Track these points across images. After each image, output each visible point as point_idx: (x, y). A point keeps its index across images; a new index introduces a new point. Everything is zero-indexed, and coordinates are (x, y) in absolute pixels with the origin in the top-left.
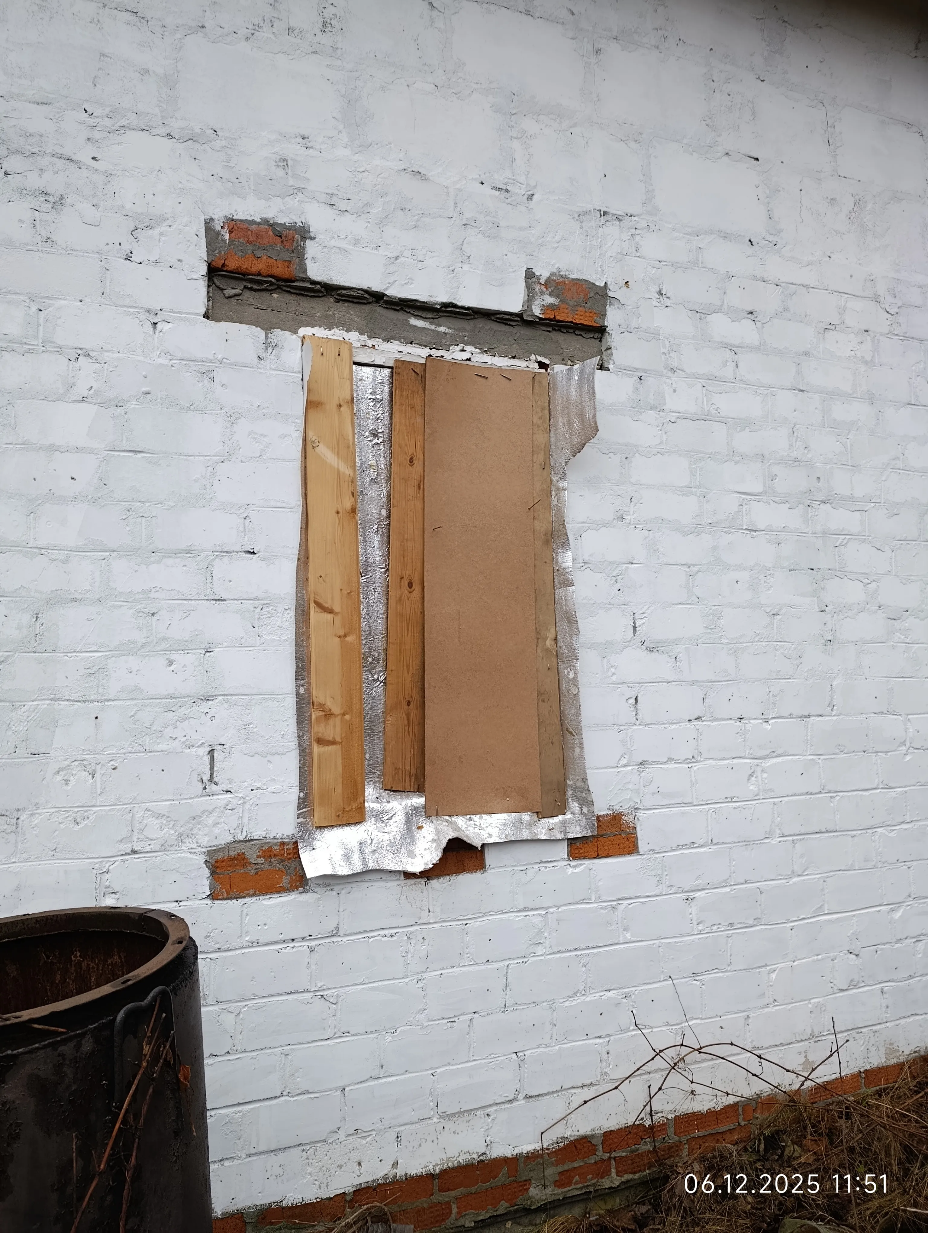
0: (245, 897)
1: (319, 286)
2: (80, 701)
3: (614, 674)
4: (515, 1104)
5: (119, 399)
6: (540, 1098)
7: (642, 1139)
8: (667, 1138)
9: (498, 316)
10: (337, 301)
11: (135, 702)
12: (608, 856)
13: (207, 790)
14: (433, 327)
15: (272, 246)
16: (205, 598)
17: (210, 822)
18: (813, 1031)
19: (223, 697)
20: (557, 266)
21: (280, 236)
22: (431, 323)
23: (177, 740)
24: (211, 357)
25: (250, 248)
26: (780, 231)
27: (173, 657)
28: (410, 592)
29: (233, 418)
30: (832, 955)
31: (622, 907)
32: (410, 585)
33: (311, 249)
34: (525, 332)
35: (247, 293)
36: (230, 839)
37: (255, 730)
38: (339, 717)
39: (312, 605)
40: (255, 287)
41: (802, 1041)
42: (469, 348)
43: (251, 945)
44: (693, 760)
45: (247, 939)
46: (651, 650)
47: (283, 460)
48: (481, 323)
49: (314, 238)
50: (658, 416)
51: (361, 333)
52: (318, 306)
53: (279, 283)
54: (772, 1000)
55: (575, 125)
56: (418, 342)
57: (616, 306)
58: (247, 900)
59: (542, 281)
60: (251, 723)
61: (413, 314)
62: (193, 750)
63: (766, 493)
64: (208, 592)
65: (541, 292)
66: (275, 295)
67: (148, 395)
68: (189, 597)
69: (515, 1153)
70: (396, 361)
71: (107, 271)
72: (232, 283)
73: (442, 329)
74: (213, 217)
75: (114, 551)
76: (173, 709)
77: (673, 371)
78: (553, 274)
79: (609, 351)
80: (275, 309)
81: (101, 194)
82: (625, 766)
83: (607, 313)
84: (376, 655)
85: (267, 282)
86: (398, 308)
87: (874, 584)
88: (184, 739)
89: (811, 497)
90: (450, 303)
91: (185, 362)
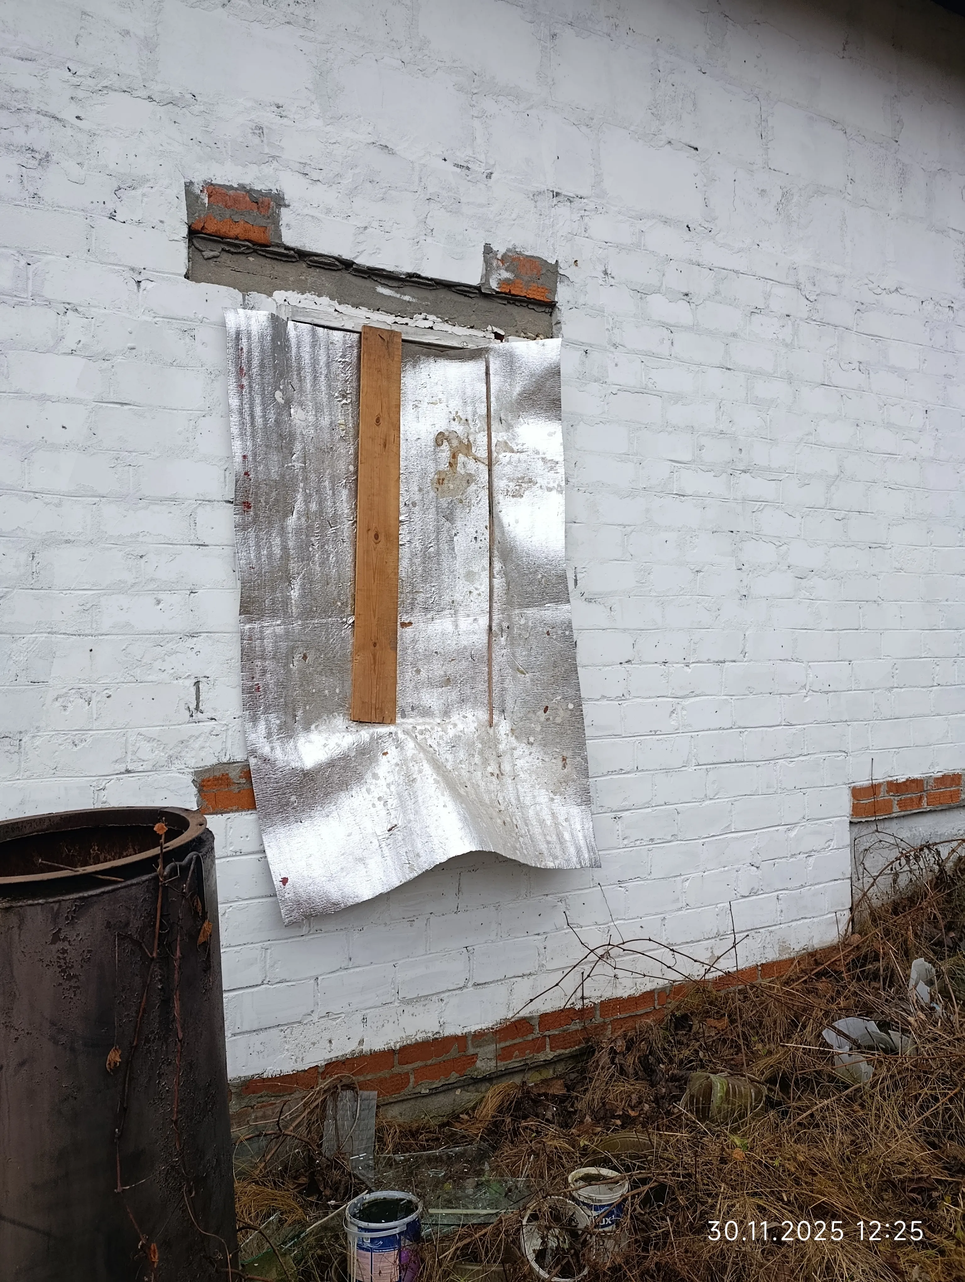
0: (229, 812)
1: (292, 252)
2: (74, 635)
4: (465, 990)
5: (106, 353)
6: (486, 986)
7: (572, 1020)
8: (593, 1020)
9: (458, 288)
10: (310, 266)
11: (126, 636)
13: (194, 718)
14: (398, 296)
15: (249, 212)
16: (190, 543)
17: (197, 745)
18: (718, 931)
19: (206, 634)
20: (512, 243)
21: (256, 202)
22: (397, 292)
23: (165, 672)
24: (192, 317)
25: (228, 212)
26: (715, 219)
27: (160, 597)
28: (376, 543)
29: (213, 375)
30: (736, 866)
32: (376, 536)
33: (286, 216)
34: (482, 304)
35: (225, 256)
36: (215, 761)
40: (232, 250)
41: (709, 939)
42: (431, 317)
43: (234, 854)
44: (623, 698)
45: (231, 849)
46: (589, 600)
48: (443, 294)
49: (289, 206)
50: (601, 388)
51: (332, 299)
52: (291, 271)
53: (255, 247)
54: (684, 904)
55: (531, 107)
56: (384, 309)
57: (566, 283)
58: (231, 815)
59: (499, 256)
60: (232, 659)
61: (379, 283)
62: (181, 681)
63: (694, 461)
64: (193, 536)
65: (498, 267)
66: (251, 259)
67: (134, 351)
68: (175, 542)
69: (464, 1032)
70: (365, 327)
71: (92, 229)
72: (211, 245)
73: (407, 298)
74: (193, 180)
75: (103, 497)
76: (161, 644)
77: (615, 346)
78: (508, 250)
79: (558, 326)
80: (251, 271)
81: (85, 153)
83: (558, 289)
84: (345, 600)
85: (244, 246)
86: (366, 276)
87: (785, 547)
88: (172, 671)
89: (733, 467)
90: (415, 274)
91: (168, 320)
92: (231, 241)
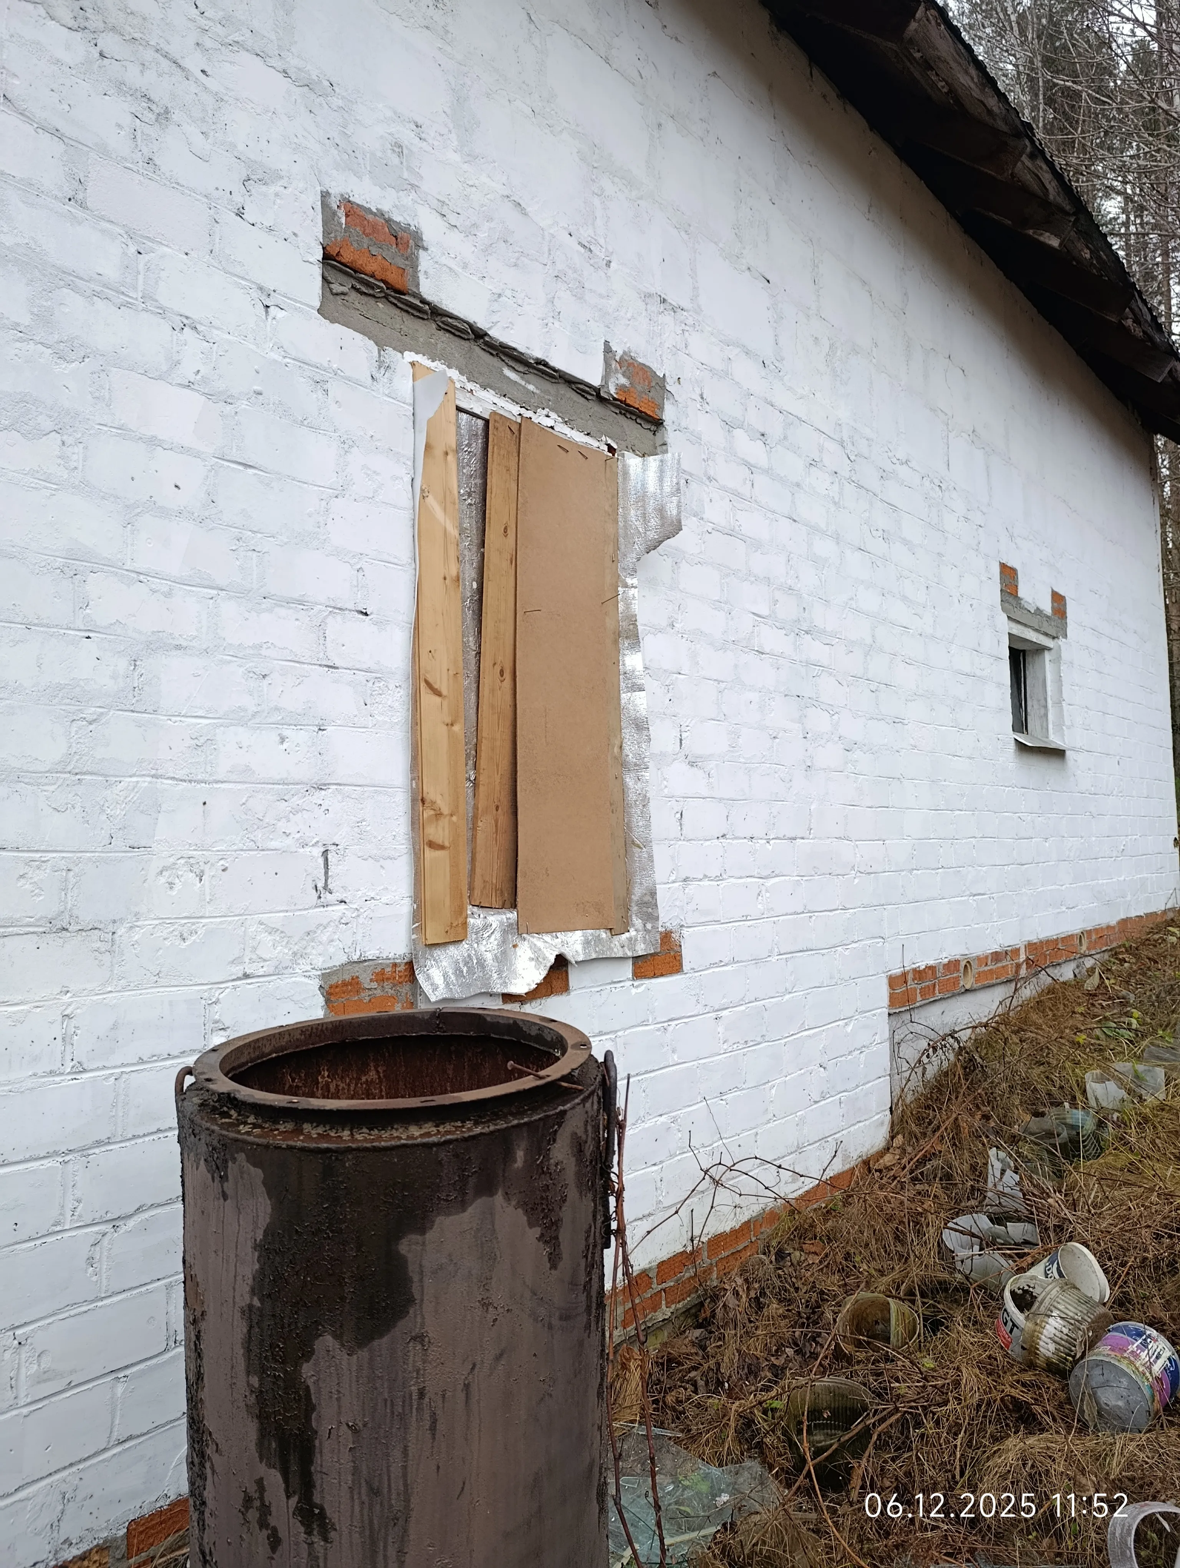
1: (425, 307)
2: (185, 781)
3: (666, 787)
5: (229, 393)
7: (685, 1266)
8: (701, 1263)
9: (580, 386)
10: (440, 328)
11: (246, 785)
12: (662, 975)
13: (322, 900)
14: (523, 383)
15: (387, 246)
16: (319, 663)
17: (324, 938)
19: (335, 787)
20: (628, 345)
21: (395, 237)
22: (522, 378)
23: (291, 837)
24: (326, 364)
25: (366, 241)
26: (783, 359)
27: (286, 733)
28: (501, 681)
29: (347, 444)
30: (808, 1069)
31: (670, 1029)
32: (502, 673)
33: (425, 262)
34: (596, 408)
35: (354, 295)
36: (344, 959)
37: (368, 828)
38: (448, 818)
39: (423, 684)
40: (364, 289)
42: (553, 415)
44: (721, 878)
46: (692, 764)
47: (395, 507)
48: (562, 390)
49: (427, 249)
50: (698, 524)
51: (461, 373)
52: (425, 330)
53: (389, 292)
54: (772, 1115)
55: (641, 198)
56: (510, 396)
57: (672, 401)
59: (618, 358)
60: (364, 820)
61: (507, 364)
62: (308, 849)
63: (770, 617)
64: (321, 655)
65: (616, 370)
66: (380, 305)
67: (260, 397)
68: (302, 660)
70: (494, 413)
71: (216, 224)
72: (342, 278)
73: (531, 387)
74: (330, 191)
75: (222, 590)
76: (286, 798)
77: (709, 478)
78: (625, 353)
79: (664, 447)
80: (380, 321)
81: (211, 121)
82: (674, 882)
83: (666, 407)
85: (379, 287)
86: (494, 353)
87: (836, 716)
88: (298, 835)
89: (799, 626)
90: (544, 360)
91: (299, 364)
92: (366, 277)
